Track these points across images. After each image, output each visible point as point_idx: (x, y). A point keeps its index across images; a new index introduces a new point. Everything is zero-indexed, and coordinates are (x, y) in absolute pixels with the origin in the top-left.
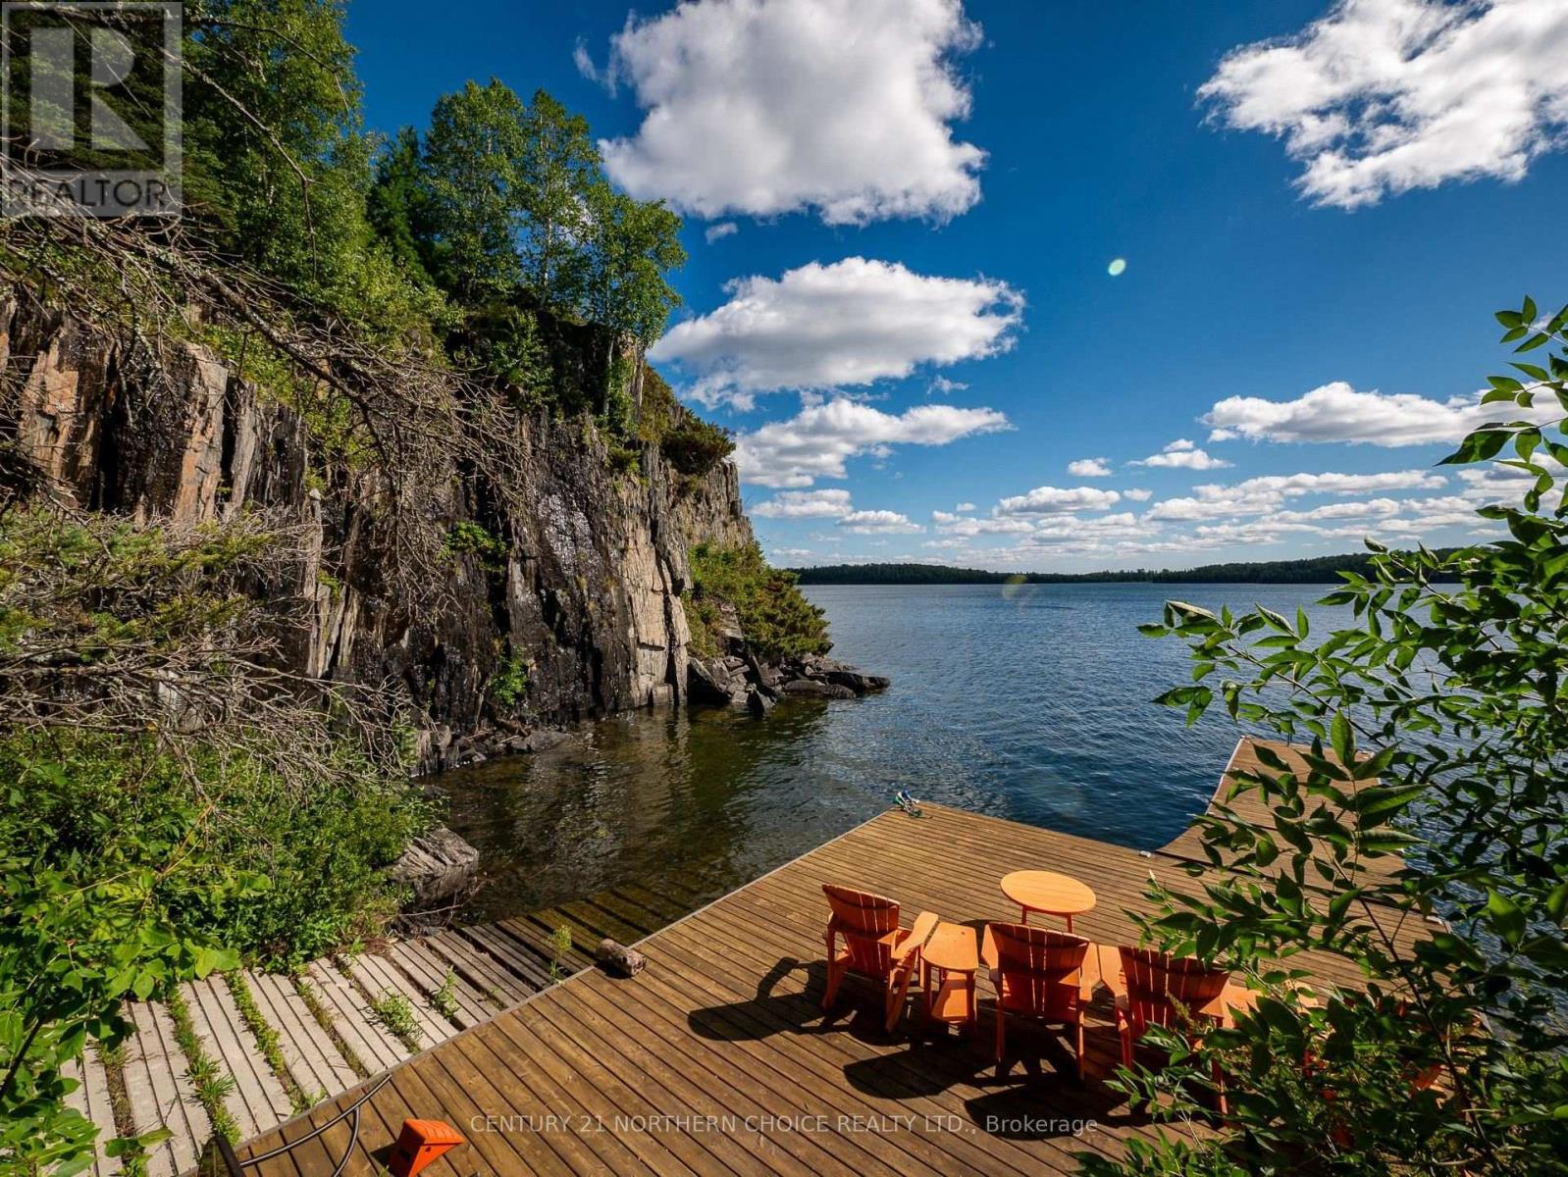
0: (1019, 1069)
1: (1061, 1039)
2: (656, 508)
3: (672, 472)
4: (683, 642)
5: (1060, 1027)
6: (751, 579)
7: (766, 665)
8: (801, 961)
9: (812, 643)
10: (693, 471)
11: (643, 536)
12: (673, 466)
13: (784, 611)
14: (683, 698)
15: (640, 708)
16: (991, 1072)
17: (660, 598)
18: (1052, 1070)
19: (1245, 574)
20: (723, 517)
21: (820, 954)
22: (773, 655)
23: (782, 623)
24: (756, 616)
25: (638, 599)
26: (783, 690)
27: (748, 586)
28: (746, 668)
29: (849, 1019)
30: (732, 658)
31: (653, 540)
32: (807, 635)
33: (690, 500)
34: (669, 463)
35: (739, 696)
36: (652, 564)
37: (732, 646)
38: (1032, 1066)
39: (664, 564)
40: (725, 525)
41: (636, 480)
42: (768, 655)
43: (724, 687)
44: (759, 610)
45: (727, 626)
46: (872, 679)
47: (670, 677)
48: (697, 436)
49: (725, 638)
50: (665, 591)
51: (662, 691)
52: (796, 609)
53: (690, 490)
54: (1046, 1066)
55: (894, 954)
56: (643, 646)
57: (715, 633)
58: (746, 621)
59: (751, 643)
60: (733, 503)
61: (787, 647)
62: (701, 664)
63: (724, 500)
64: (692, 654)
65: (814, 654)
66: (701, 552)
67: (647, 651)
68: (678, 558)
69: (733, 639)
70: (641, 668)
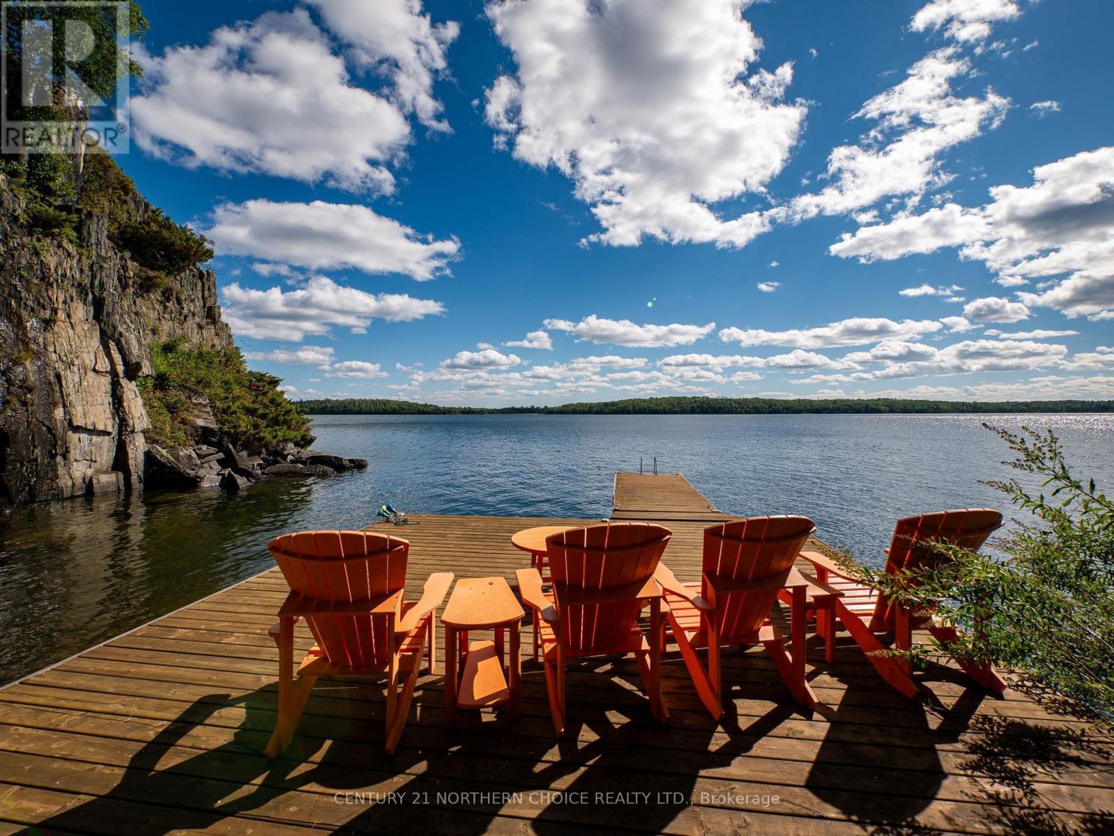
0: (587, 735)
1: (616, 680)
2: (102, 285)
3: (132, 266)
4: (138, 428)
5: (608, 667)
6: (229, 377)
7: (244, 454)
8: (235, 694)
9: (296, 435)
10: (160, 268)
11: (81, 311)
12: (133, 259)
13: (266, 406)
14: (137, 485)
15: (72, 498)
16: (553, 755)
17: (106, 381)
18: (625, 720)
19: (586, 409)
20: (197, 320)
21: (268, 674)
22: (253, 445)
23: (264, 416)
24: (234, 408)
25: (71, 379)
26: (263, 473)
27: (226, 383)
28: (221, 455)
29: (318, 756)
30: (204, 447)
31: (97, 317)
32: (289, 427)
33: (155, 296)
34: (127, 254)
35: (210, 478)
36: (95, 342)
37: (204, 436)
38: (600, 725)
39: (112, 345)
40: (200, 327)
41: (71, 248)
42: (245, 446)
43: (192, 473)
44: (238, 403)
45: (197, 416)
46: (351, 461)
47: (120, 462)
48: (166, 233)
49: (196, 428)
50: (113, 373)
51: (107, 479)
52: (279, 405)
53: (158, 286)
54: (617, 718)
55: (399, 627)
56: (77, 429)
57: (184, 422)
58: (222, 414)
59: (227, 433)
60: (210, 309)
61: (269, 437)
62: (164, 452)
63: (199, 303)
64: (149, 439)
65: (297, 444)
66: (168, 348)
67: (84, 436)
68: (134, 343)
69: (206, 430)
70: (74, 453)
